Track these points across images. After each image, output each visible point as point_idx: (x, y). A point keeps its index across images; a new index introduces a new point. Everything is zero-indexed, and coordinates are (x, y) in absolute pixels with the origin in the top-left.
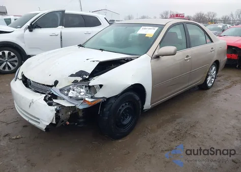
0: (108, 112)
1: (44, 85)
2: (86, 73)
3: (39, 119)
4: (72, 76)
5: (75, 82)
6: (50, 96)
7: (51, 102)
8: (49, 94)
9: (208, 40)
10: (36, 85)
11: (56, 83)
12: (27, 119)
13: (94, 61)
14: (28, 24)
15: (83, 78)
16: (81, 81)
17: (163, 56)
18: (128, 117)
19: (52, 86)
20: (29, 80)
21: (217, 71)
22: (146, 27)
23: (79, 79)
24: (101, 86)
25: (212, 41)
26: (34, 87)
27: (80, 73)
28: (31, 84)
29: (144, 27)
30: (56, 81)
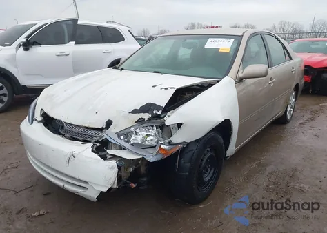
0: (188, 165)
1: (87, 128)
2: (157, 107)
3: (86, 183)
4: (135, 111)
5: (141, 121)
6: (98, 145)
7: (103, 153)
8: (97, 142)
9: (287, 57)
10: (73, 129)
11: (109, 123)
12: (60, 184)
13: (166, 89)
14: (22, 39)
15: (153, 115)
16: (149, 119)
17: (247, 78)
18: (209, 169)
19: (101, 130)
20: (60, 121)
21: (296, 97)
22: (216, 39)
23: (146, 116)
24: (180, 125)
25: (291, 59)
26: (69, 132)
27: (148, 108)
28: (63, 127)
29: (213, 39)
30: (109, 120)
